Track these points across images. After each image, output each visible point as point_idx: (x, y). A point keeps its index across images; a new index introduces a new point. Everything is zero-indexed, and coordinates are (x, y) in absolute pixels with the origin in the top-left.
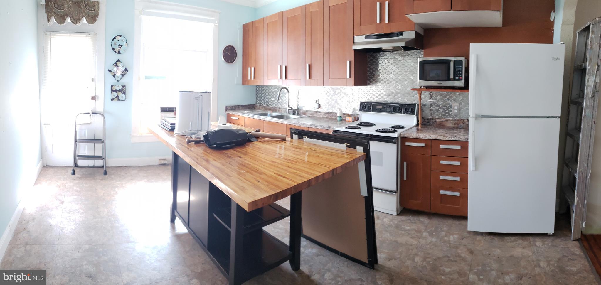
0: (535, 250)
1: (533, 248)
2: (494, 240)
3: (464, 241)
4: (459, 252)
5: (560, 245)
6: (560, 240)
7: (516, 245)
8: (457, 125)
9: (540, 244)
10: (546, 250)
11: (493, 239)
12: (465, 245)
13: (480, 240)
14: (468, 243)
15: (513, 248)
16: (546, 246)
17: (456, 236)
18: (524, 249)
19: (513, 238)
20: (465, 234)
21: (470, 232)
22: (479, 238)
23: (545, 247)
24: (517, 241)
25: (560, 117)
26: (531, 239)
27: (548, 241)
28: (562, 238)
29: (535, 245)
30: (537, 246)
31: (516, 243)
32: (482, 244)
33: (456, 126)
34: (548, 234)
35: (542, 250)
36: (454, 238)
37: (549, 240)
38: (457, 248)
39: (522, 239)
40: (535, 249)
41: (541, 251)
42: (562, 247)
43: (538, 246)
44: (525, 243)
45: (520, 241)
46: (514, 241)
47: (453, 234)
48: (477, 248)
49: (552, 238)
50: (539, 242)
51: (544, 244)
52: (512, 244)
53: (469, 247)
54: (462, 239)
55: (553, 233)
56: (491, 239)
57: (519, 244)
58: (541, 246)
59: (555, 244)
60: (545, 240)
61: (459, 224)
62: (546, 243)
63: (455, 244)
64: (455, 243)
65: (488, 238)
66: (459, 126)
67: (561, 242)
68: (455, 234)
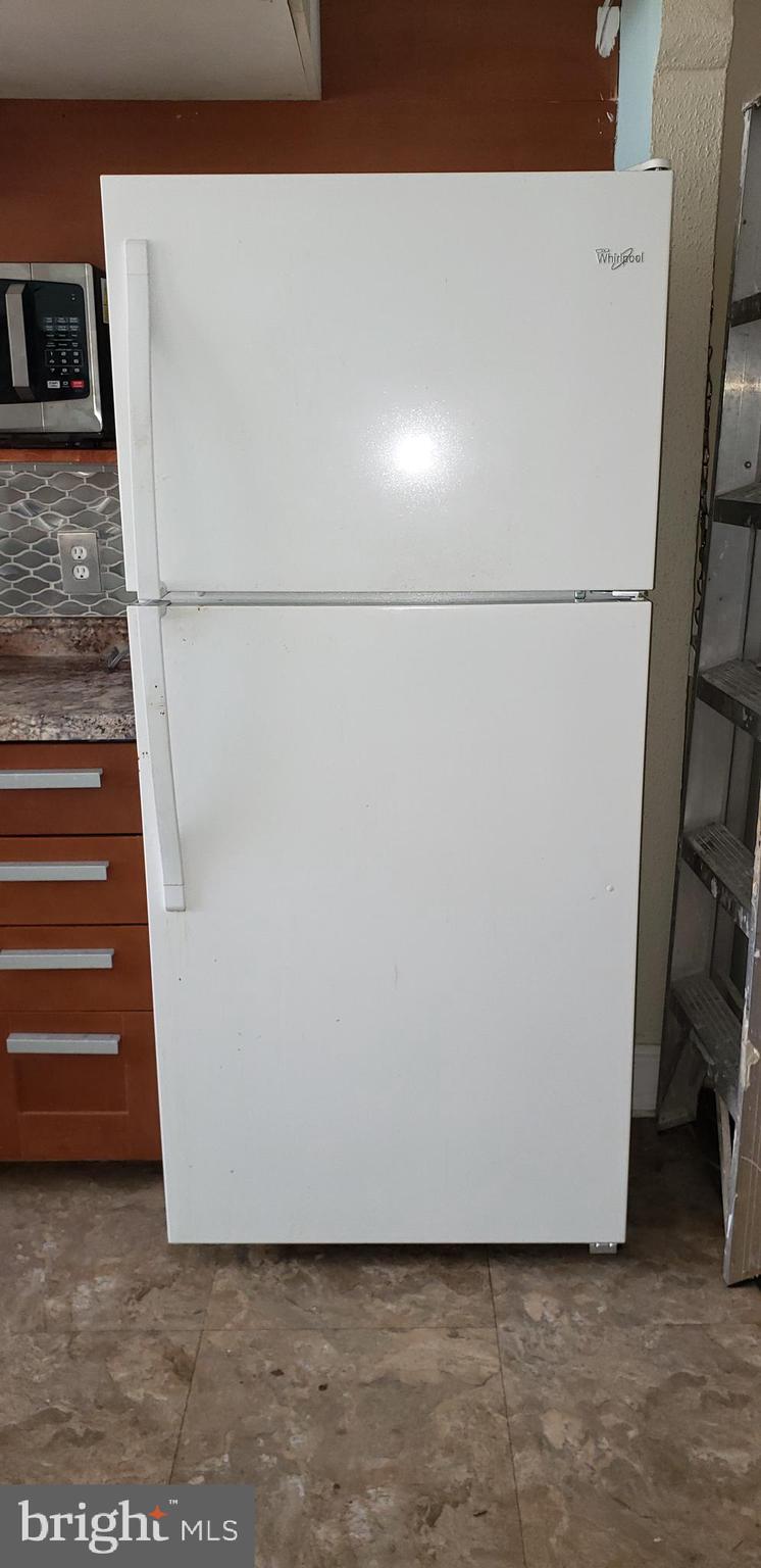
0: (520, 1344)
1: (507, 1329)
2: (305, 1286)
3: (151, 1309)
4: (120, 1375)
5: (658, 1315)
6: (658, 1285)
7: (413, 1311)
8: (96, 651)
9: (545, 1304)
10: (581, 1346)
11: (301, 1277)
12: (153, 1333)
13: (230, 1294)
14: (166, 1317)
15: (393, 1329)
16: (577, 1317)
17: (108, 1284)
18: (454, 1335)
19: (395, 1274)
20: (161, 1264)
21: (181, 1251)
22: (226, 1278)
23: (574, 1325)
24: (418, 1289)
25: (646, 592)
26: (498, 1274)
27: (595, 1291)
28: (673, 1272)
29: (521, 1314)
30: (530, 1320)
31: (414, 1303)
32: (242, 1315)
33: (90, 654)
34: (592, 1251)
35: (558, 1340)
36: (95, 1297)
37: (599, 1283)
38: (108, 1351)
39: (448, 1280)
40: (517, 1336)
41: (552, 1347)
42: (669, 1325)
43: (537, 1317)
44: (465, 1302)
45: (438, 1292)
46: (399, 1292)
47: (89, 1275)
48: (216, 1339)
49: (615, 1270)
50: (539, 1300)
51: (565, 1309)
52: (389, 1306)
53: (175, 1339)
54: (139, 1298)
55: (619, 1246)
56: (286, 1282)
57: (428, 1307)
58: (551, 1319)
59: (629, 1307)
60: (575, 1281)
61: (128, 1207)
62: (582, 1298)
63: (101, 1332)
64: (102, 1326)
65: (274, 1274)
66: (106, 654)
67: (665, 1291)
68: (105, 1270)
